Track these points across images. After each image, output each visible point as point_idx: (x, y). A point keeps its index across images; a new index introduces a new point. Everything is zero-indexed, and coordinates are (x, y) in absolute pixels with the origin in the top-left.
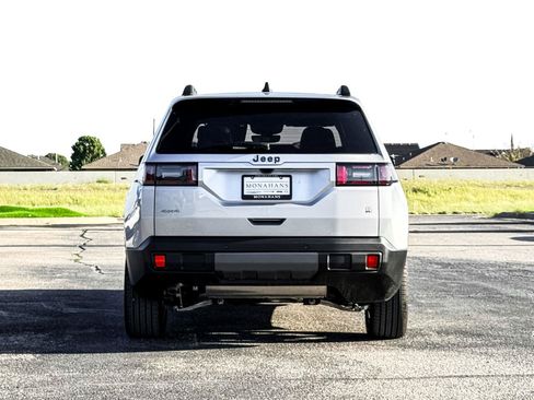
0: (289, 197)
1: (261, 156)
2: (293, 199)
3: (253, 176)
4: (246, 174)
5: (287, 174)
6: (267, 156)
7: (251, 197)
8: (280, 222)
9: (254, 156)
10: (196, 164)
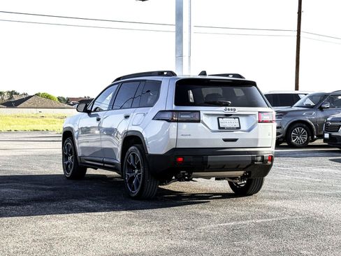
0: (239, 128)
1: (227, 108)
2: (242, 129)
3: (222, 118)
4: (219, 117)
5: (237, 116)
6: (230, 108)
7: (224, 128)
8: (235, 140)
9: (224, 108)
10: (199, 111)
